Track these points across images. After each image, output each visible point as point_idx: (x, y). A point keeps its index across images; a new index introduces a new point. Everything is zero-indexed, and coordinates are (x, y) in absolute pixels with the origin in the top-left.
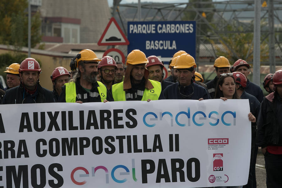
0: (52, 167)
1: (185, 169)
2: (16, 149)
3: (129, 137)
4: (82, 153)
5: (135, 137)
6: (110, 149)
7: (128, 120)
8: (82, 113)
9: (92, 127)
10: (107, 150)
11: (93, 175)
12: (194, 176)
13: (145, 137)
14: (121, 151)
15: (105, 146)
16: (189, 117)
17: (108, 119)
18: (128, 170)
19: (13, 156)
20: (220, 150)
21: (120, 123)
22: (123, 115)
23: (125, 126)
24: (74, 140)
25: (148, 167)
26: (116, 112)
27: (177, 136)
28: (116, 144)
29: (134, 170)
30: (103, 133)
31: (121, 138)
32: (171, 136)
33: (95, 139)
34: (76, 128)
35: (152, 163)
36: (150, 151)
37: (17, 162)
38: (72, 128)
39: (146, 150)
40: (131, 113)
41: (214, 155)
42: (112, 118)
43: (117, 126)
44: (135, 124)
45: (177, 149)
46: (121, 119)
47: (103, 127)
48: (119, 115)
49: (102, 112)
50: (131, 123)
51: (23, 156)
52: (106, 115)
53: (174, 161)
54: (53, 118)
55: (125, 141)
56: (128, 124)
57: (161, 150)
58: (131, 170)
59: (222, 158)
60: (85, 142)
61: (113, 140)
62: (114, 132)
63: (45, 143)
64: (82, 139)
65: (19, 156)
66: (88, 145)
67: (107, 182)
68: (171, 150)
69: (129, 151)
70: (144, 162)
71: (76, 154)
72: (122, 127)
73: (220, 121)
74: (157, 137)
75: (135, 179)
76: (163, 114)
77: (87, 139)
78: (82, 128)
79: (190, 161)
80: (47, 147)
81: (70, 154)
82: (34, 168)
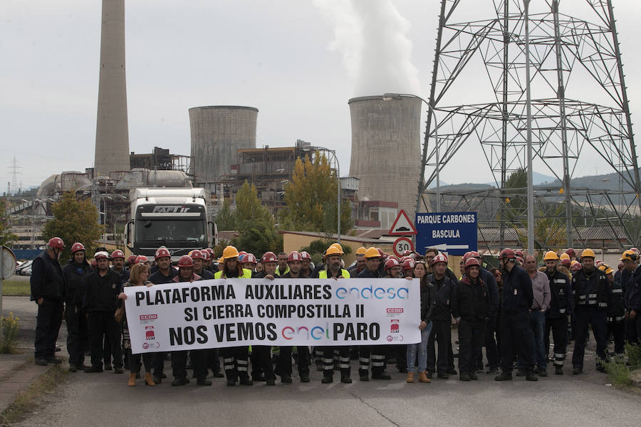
0: (269, 325)
1: (368, 331)
2: (244, 310)
3: (325, 306)
4: (290, 317)
5: (329, 306)
6: (311, 315)
7: (325, 293)
8: (290, 287)
9: (298, 298)
10: (308, 315)
11: (298, 333)
12: (375, 336)
13: (337, 306)
14: (319, 316)
15: (307, 312)
16: (371, 292)
17: (309, 292)
18: (323, 331)
19: (242, 316)
20: (396, 317)
21: (318, 295)
22: (320, 289)
23: (322, 298)
24: (284, 307)
25: (339, 328)
26: (316, 287)
27: (362, 306)
28: (315, 310)
29: (327, 330)
30: (306, 302)
31: (319, 307)
32: (357, 306)
33: (299, 306)
34: (286, 298)
35: (342, 326)
36: (340, 316)
37: (245, 320)
38: (283, 298)
39: (337, 316)
40: (327, 288)
41: (392, 321)
42: (313, 292)
43: (316, 297)
44: (330, 296)
45: (362, 316)
46: (320, 292)
47: (305, 298)
48: (318, 289)
49: (305, 287)
50: (327, 296)
51: (249, 316)
52: (308, 289)
53: (359, 325)
54: (269, 290)
55: (322, 309)
56: (324, 296)
57: (349, 316)
58: (325, 330)
59: (398, 324)
60: (292, 309)
61: (313, 308)
62: (314, 302)
63: (263, 308)
64: (290, 306)
65: (246, 316)
66: (294, 311)
67: (308, 338)
68: (358, 316)
69: (325, 316)
70: (335, 325)
71: (285, 317)
72: (320, 298)
73: (396, 295)
74: (346, 306)
75: (328, 337)
76: (352, 289)
77: (294, 306)
78: (290, 298)
79: (372, 325)
80: (265, 311)
81: (281, 317)
82: (258, 325)
